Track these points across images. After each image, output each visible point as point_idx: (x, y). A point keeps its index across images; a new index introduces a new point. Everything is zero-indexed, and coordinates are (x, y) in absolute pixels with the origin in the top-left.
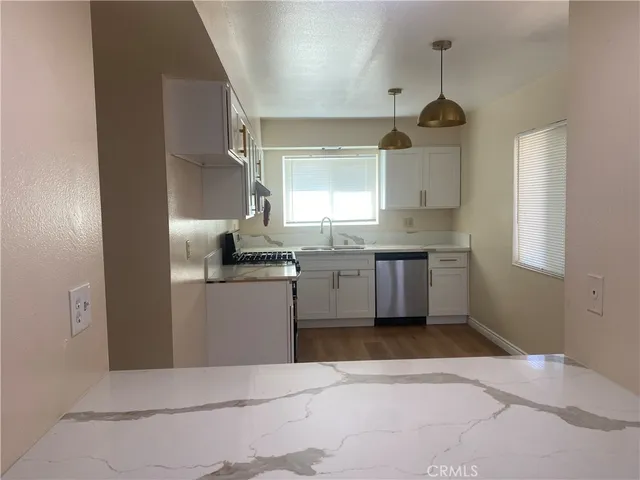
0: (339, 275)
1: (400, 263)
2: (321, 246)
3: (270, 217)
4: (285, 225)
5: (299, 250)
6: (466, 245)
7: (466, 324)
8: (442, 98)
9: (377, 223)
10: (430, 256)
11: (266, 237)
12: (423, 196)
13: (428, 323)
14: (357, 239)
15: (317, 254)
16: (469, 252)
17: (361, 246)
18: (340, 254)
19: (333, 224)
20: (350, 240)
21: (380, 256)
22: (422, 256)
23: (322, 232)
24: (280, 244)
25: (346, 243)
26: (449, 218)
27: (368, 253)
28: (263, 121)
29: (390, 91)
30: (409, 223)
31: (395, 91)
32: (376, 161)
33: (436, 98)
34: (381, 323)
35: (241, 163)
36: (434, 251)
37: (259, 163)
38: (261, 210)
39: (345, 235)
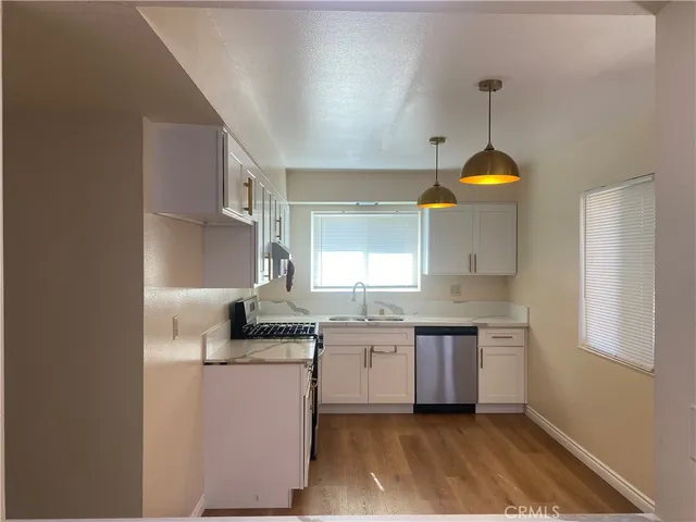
0: (372, 351)
1: (448, 339)
2: (352, 316)
3: (293, 281)
4: (312, 290)
5: (326, 319)
6: (523, 320)
7: (523, 414)
8: (490, 148)
9: (419, 290)
10: (481, 332)
11: (290, 303)
12: (473, 261)
13: (477, 412)
14: (392, 307)
15: (347, 326)
16: (527, 328)
17: (401, 317)
18: (373, 325)
19: (367, 290)
20: (387, 310)
21: (421, 330)
22: (472, 331)
23: (354, 300)
24: (306, 313)
25: (382, 312)
26: (503, 287)
27: (407, 326)
28: (289, 172)
29: (432, 140)
30: (456, 290)
31: (437, 140)
32: (418, 219)
33: (482, 148)
34: (421, 409)
36: (485, 326)
37: (280, 221)
38: (283, 273)
39: (381, 303)
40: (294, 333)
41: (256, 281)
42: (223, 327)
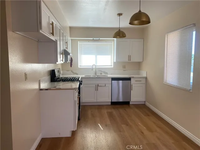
0: (98, 86)
1: (121, 82)
2: (92, 75)
3: (72, 64)
4: (79, 67)
5: (84, 76)
6: (145, 75)
7: (144, 104)
8: (140, 11)
9: (113, 67)
10: (132, 80)
11: (72, 71)
12: (130, 57)
13: (130, 104)
14: (104, 72)
15: (90, 78)
16: (146, 78)
17: (107, 75)
18: (99, 78)
19: (96, 67)
20: (103, 73)
21: (113, 79)
22: (129, 79)
23: (92, 70)
24: (77, 74)
25: (101, 74)
26: (139, 65)
27: (109, 78)
28: (70, 28)
29: (118, 14)
30: (124, 67)
31: (120, 15)
32: (113, 43)
33: (137, 11)
34: (113, 103)
35: (54, 40)
36: (133, 77)
37: (67, 43)
38: (69, 61)
39: (101, 71)
40: (73, 80)
41: (57, 61)
42: (48, 78)
